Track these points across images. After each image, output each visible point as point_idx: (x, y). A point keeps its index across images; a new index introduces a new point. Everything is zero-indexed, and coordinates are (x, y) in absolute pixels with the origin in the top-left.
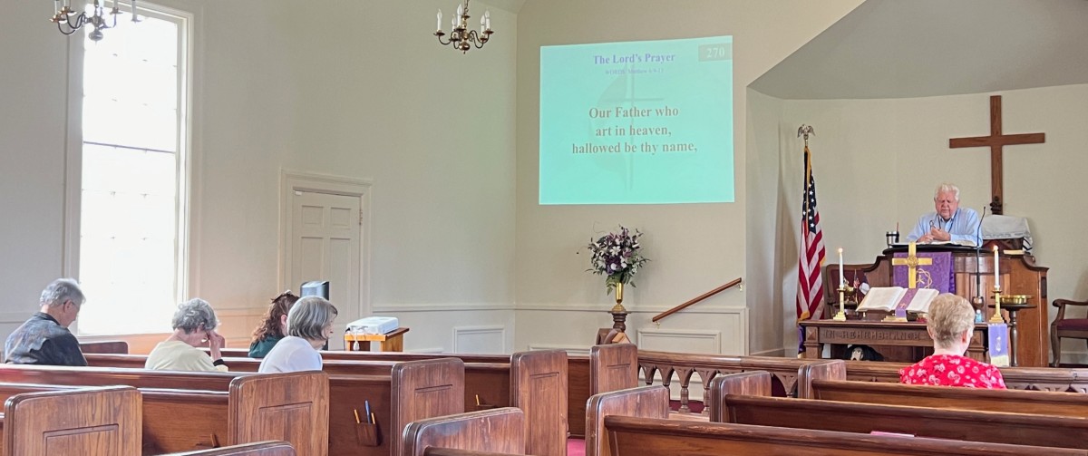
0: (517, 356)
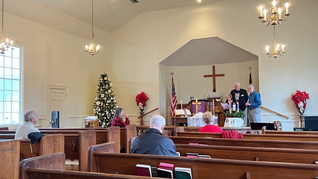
0: (109, 128)
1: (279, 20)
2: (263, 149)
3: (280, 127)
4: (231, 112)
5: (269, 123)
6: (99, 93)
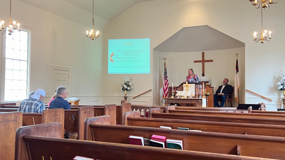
0: (106, 105)
1: (269, 3)
3: (264, 108)
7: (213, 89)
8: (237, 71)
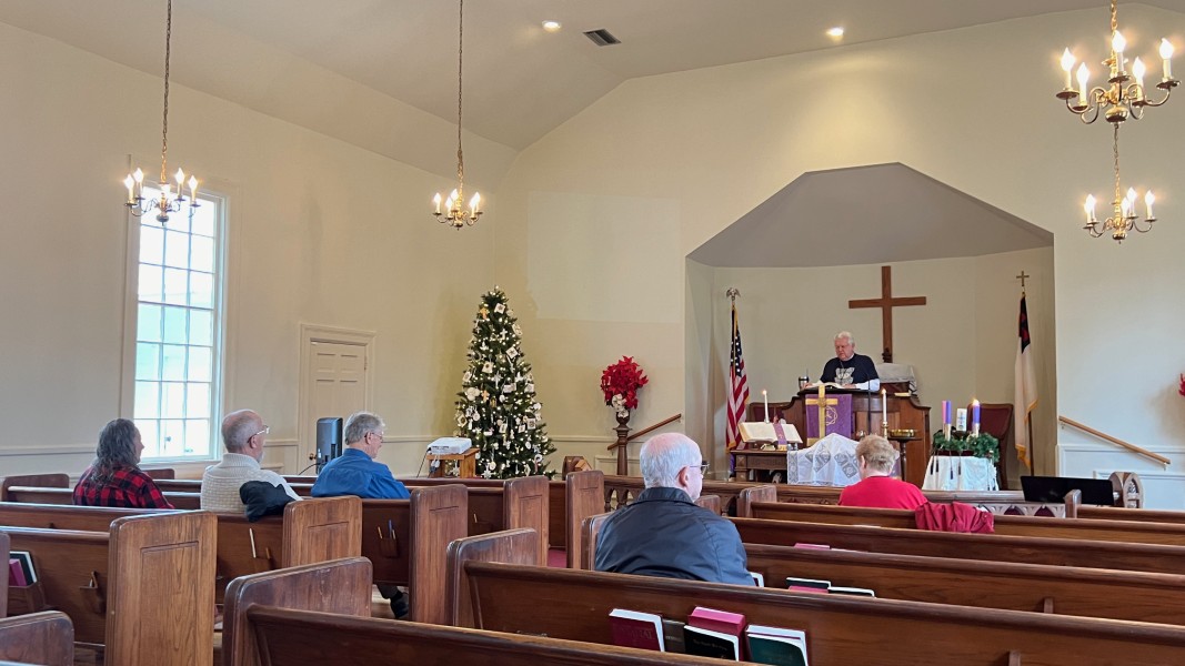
0: (510, 482)
1: (1135, 104)
2: (1070, 571)
3: (1133, 495)
4: (948, 436)
5: (1091, 477)
6: (477, 357)
7: (927, 416)
8: (1025, 342)
